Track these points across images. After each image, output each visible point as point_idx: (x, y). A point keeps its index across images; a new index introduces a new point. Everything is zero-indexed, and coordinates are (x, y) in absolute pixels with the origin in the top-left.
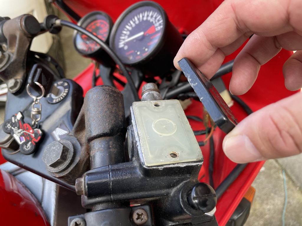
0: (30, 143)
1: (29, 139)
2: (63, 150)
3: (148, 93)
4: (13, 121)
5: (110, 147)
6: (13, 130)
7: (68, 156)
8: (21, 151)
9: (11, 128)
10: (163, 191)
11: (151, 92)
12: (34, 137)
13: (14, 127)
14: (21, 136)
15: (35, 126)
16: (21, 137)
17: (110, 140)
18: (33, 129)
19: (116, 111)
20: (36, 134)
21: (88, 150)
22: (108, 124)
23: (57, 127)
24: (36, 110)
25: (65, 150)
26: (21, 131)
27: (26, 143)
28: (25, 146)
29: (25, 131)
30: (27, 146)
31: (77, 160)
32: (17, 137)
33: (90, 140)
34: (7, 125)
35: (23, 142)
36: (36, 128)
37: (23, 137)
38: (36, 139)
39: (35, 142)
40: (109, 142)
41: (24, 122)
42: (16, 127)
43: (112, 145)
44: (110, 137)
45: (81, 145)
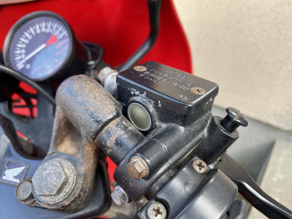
5: (126, 126)
22: (111, 106)
23: (4, 170)
44: (119, 118)
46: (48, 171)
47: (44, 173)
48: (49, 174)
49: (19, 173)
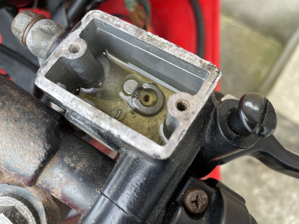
3: (30, 34)
5: (72, 165)
11: (33, 28)
17: (62, 157)
19: (20, 109)
22: (34, 143)
40: (63, 161)
43: (72, 162)
44: (57, 154)
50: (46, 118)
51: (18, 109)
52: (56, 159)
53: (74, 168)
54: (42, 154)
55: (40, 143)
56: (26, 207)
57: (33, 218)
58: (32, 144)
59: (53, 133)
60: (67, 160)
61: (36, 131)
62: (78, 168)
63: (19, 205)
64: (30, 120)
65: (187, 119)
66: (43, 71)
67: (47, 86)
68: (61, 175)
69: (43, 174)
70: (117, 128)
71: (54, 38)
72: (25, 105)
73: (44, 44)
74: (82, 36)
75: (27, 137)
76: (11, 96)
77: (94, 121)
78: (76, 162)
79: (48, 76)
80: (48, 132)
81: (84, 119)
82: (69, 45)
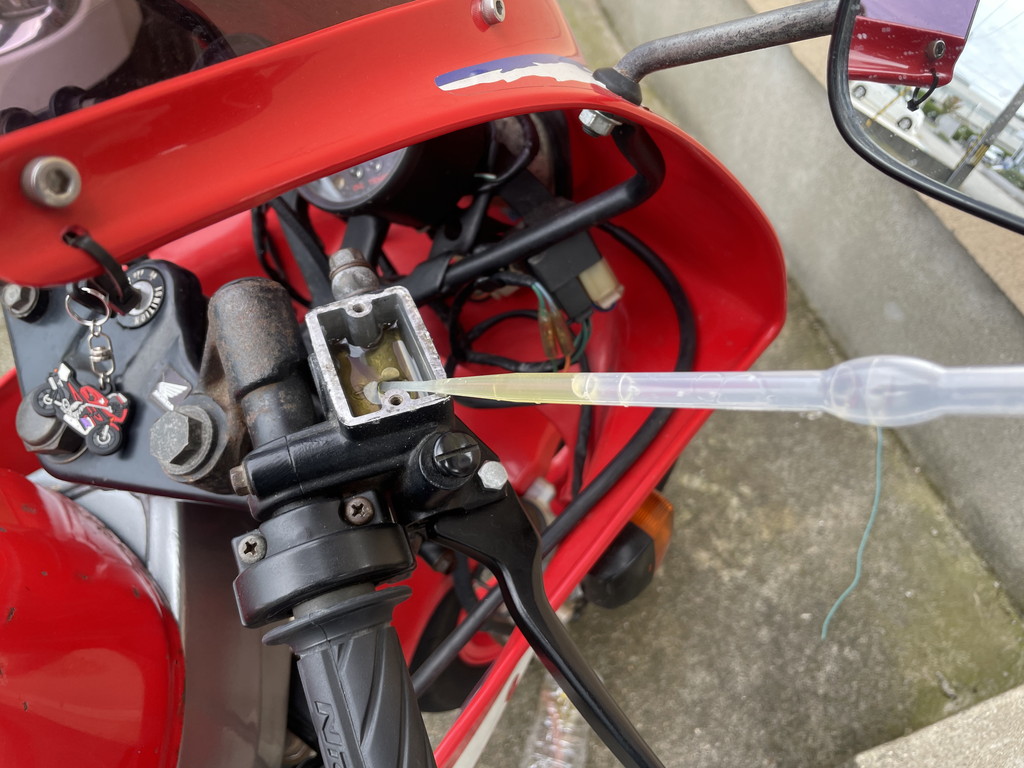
0: (107, 427)
1: (101, 419)
2: (190, 426)
3: (342, 273)
4: (55, 387)
5: (282, 401)
6: (59, 407)
7: (203, 436)
8: (90, 449)
9: (53, 404)
10: (393, 461)
11: (349, 270)
12: (114, 413)
13: (60, 401)
14: (82, 416)
15: (108, 388)
16: (82, 420)
17: (280, 389)
18: (105, 396)
19: (279, 328)
20: (115, 406)
21: (241, 416)
22: (268, 360)
23: (160, 381)
24: (98, 351)
25: (195, 427)
26: (80, 406)
27: (98, 430)
28: (98, 437)
29: (87, 405)
30: (101, 436)
31: (224, 439)
32: (72, 420)
33: (240, 395)
34: (42, 399)
35: (89, 429)
36: (111, 392)
37: (88, 418)
38: (119, 416)
39: (118, 424)
40: (278, 393)
41: (79, 385)
42: (64, 400)
43: (284, 399)
44: (278, 384)
45: (224, 409)
46: (171, 426)
47: (166, 426)
48: (171, 430)
49: (176, 394)
50: (293, 349)
51: (277, 327)
52: (274, 387)
53: (282, 404)
54: (267, 372)
55: (273, 363)
56: (211, 431)
57: (209, 446)
58: (266, 360)
59: (288, 365)
60: (282, 394)
61: (276, 353)
62: (285, 407)
63: (207, 423)
64: (279, 341)
65: (390, 412)
66: (322, 310)
67: (312, 322)
68: (267, 403)
69: (254, 392)
70: (334, 384)
71: (361, 290)
72: (285, 328)
73: (346, 290)
74: (375, 303)
75: (267, 352)
76: (280, 314)
77: (323, 369)
78: (287, 402)
79: (321, 317)
80: (286, 361)
81: (317, 364)
82: (356, 303)
